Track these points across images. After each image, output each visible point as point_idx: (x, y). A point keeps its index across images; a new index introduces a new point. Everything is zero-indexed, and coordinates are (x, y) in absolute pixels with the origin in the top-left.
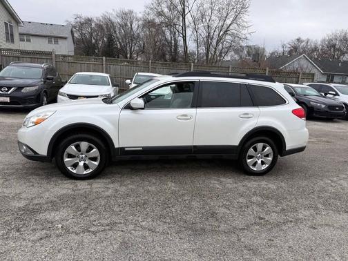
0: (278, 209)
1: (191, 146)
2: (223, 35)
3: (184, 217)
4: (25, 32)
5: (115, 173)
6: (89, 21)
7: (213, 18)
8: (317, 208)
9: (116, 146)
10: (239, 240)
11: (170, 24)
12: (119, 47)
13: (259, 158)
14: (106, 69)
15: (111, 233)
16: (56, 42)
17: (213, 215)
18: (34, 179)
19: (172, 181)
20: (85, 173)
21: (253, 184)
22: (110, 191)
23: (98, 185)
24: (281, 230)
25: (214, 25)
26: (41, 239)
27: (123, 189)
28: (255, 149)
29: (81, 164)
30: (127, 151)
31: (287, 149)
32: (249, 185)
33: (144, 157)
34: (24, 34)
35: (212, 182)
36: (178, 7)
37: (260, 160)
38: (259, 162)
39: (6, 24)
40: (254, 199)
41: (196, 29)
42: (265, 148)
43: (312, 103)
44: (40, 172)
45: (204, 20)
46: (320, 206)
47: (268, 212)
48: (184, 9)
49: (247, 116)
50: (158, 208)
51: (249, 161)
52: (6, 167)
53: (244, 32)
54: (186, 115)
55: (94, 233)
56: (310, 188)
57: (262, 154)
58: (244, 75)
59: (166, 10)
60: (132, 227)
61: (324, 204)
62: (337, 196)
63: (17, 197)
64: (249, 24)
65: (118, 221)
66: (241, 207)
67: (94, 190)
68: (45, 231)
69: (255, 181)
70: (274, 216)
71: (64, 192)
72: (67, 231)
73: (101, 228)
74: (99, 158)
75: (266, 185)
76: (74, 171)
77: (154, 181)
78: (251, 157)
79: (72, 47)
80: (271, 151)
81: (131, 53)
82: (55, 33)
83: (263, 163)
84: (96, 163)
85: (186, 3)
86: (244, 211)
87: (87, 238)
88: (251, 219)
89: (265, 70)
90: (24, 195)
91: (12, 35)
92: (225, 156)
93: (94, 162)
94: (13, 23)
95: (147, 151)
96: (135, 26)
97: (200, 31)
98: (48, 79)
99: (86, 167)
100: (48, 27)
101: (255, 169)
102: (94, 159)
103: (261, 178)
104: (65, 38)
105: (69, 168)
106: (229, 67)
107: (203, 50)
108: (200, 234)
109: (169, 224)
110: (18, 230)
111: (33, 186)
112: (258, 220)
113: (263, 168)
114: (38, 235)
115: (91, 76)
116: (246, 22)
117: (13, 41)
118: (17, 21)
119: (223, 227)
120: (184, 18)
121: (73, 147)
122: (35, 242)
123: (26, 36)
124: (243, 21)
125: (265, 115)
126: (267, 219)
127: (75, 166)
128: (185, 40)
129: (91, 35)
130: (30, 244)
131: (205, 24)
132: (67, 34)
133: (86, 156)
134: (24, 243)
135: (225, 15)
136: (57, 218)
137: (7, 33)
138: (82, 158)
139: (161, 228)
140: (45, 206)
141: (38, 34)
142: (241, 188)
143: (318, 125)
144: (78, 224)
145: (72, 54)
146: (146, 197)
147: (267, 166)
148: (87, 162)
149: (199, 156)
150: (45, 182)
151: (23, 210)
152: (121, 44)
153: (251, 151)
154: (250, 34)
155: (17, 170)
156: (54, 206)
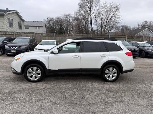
0: (114, 96)
1: (79, 69)
2: (108, 22)
3: (70, 98)
4: (26, 25)
5: (48, 80)
6: (52, 19)
7: (104, 14)
8: (133, 97)
9: (47, 69)
10: (90, 108)
11: (85, 19)
12: (65, 29)
13: (111, 74)
14: (56, 38)
15: (37, 103)
16: (39, 28)
17: (83, 98)
18: (16, 82)
19: (71, 84)
20: (35, 79)
21: (106, 85)
22: (44, 87)
23: (39, 85)
24: (111, 105)
25: (104, 17)
26: (10, 104)
27: (49, 86)
28: (109, 70)
29: (34, 76)
30: (52, 71)
31: (124, 70)
32: (105, 86)
33: (59, 73)
34: (27, 26)
35: (88, 84)
36: (88, 11)
37: (111, 75)
38: (111, 76)
39: (19, 22)
40: (105, 92)
41: (96, 20)
42: (113, 70)
43: (147, 50)
44: (19, 79)
45: (100, 16)
46: (135, 96)
47: (108, 98)
48: (91, 12)
49: (104, 56)
50: (61, 94)
51: (106, 75)
52: (7, 77)
53: (118, 20)
54: (76, 56)
55: (31, 103)
56: (134, 88)
57: (112, 73)
58: (103, 38)
59: (83, 13)
60: (47, 101)
61: (137, 95)
62: (146, 92)
63: (7, 88)
64: (120, 16)
65: (42, 99)
66: (97, 95)
67: (37, 87)
68: (12, 101)
69: (108, 84)
70: (111, 99)
71: (25, 87)
72: (21, 101)
73: (34, 101)
74: (41, 73)
75: (113, 86)
76: (31, 79)
77: (63, 83)
78: (107, 74)
79: (45, 30)
80: (116, 71)
81: (70, 31)
82: (38, 25)
83: (113, 77)
84: (40, 76)
85: (92, 9)
86: (98, 97)
87: (27, 104)
88: (99, 100)
89: (126, 36)
90: (10, 88)
91: (21, 27)
92: (95, 73)
93: (38, 75)
94: (22, 22)
95: (61, 71)
96: (71, 20)
97: (98, 21)
98: (31, 43)
99: (36, 77)
100: (36, 23)
101: (109, 79)
102: (39, 74)
103: (111, 83)
104: (42, 27)
105: (29, 78)
106: (109, 35)
107: (99, 28)
108: (74, 105)
109: (62, 100)
110: (3, 100)
111: (14, 84)
112: (102, 101)
113: (113, 79)
114: (9, 102)
115: (48, 41)
116: (119, 16)
117: (21, 29)
118: (23, 21)
119: (85, 103)
120: (91, 16)
121: (31, 69)
122: (7, 105)
123: (27, 27)
124: (117, 15)
125: (112, 55)
126: (107, 100)
127: (31, 77)
128: (91, 25)
129: (53, 24)
130: (5, 105)
131: (101, 17)
132: (43, 25)
133: (36, 73)
134: (3, 105)
135: (109, 13)
136: (19, 96)
137: (19, 26)
138: (34, 74)
139: (58, 102)
140: (16, 92)
141: (31, 25)
142: (100, 87)
143: (150, 60)
144: (26, 99)
145: (45, 33)
146: (57, 90)
147: (115, 78)
148: (36, 75)
149: (83, 73)
150: (19, 83)
151: (8, 93)
152: (65, 28)
153: (107, 71)
154: (121, 20)
155: (11, 78)
156: (20, 92)
